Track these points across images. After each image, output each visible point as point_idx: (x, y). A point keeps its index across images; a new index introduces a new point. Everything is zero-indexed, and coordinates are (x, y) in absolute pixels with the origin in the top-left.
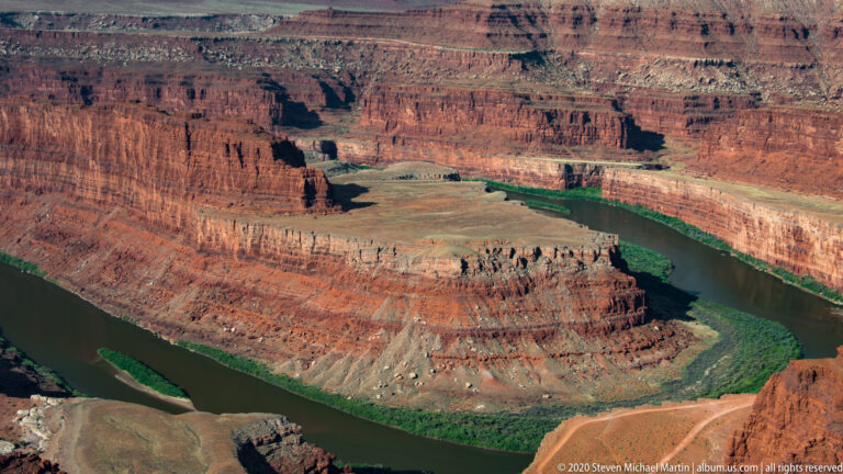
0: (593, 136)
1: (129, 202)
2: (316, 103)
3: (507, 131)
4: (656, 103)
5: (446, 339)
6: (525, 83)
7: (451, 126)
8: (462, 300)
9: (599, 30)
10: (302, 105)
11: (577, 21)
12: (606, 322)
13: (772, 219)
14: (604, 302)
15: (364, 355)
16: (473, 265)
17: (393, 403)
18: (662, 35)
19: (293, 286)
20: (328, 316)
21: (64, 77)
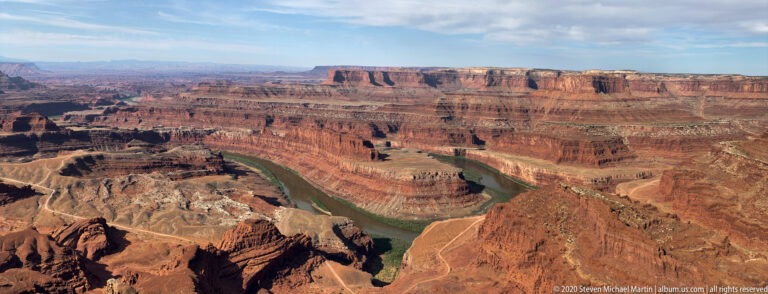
0: (464, 141)
1: (325, 156)
2: (385, 131)
3: (439, 140)
4: (484, 131)
5: (408, 199)
6: (445, 125)
8: (413, 187)
9: (470, 111)
10: (381, 132)
11: (463, 108)
12: (456, 194)
13: (510, 163)
14: (455, 188)
15: (383, 203)
16: (417, 177)
17: (390, 217)
18: (487, 112)
19: (366, 182)
20: (375, 191)
21: (316, 121)
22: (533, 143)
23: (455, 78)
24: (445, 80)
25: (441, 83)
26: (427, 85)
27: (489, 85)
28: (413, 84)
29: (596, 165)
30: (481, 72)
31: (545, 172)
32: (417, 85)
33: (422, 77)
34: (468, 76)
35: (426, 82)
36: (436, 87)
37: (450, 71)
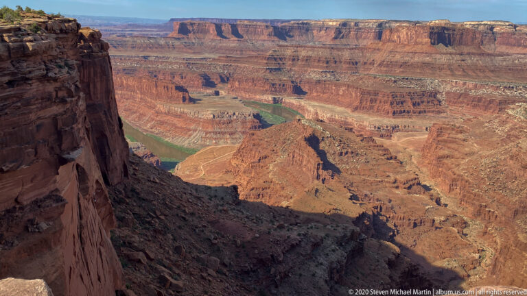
0: (285, 90)
3: (262, 88)
6: (269, 76)
7: (247, 87)
9: (300, 63)
10: (212, 82)
11: (294, 60)
13: (312, 109)
14: (249, 126)
16: (216, 116)
18: (316, 64)
22: (341, 92)
23: (307, 30)
24: (296, 33)
25: (292, 37)
26: (276, 39)
27: (336, 38)
28: (263, 37)
29: (390, 115)
30: (335, 23)
31: (337, 117)
32: (266, 38)
33: (271, 29)
34: (321, 29)
35: (275, 35)
36: (285, 40)
37: (303, 23)
